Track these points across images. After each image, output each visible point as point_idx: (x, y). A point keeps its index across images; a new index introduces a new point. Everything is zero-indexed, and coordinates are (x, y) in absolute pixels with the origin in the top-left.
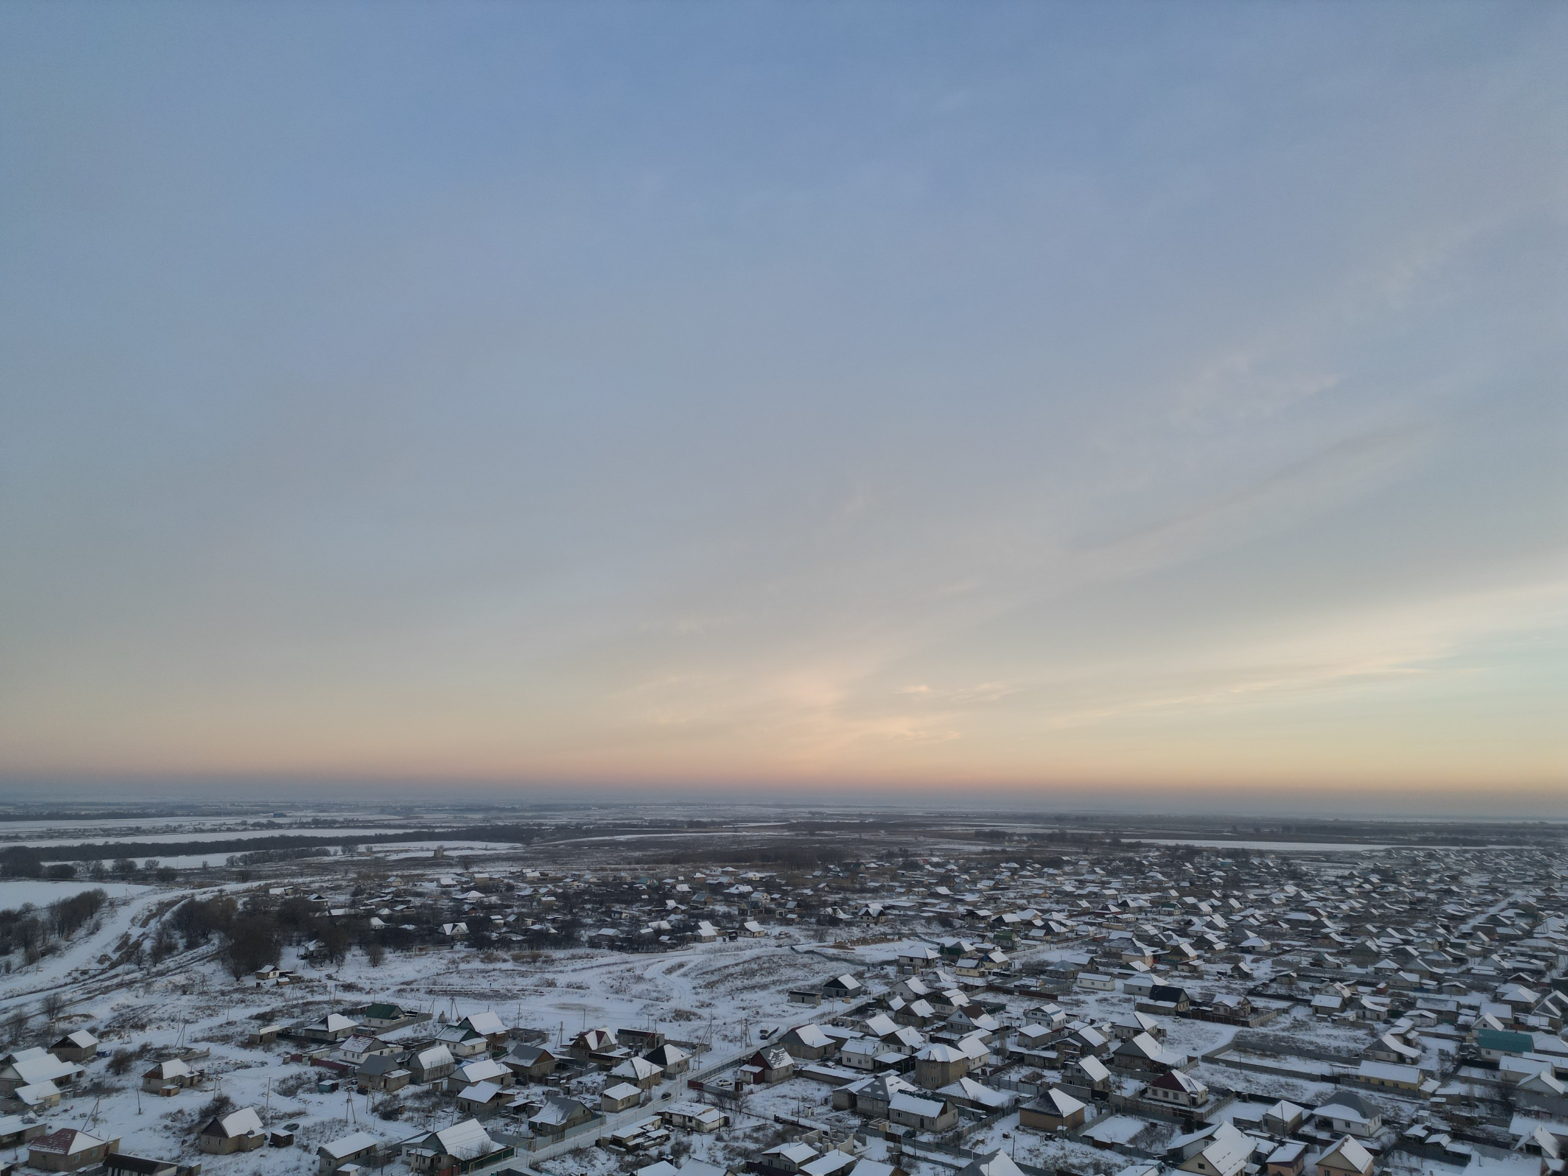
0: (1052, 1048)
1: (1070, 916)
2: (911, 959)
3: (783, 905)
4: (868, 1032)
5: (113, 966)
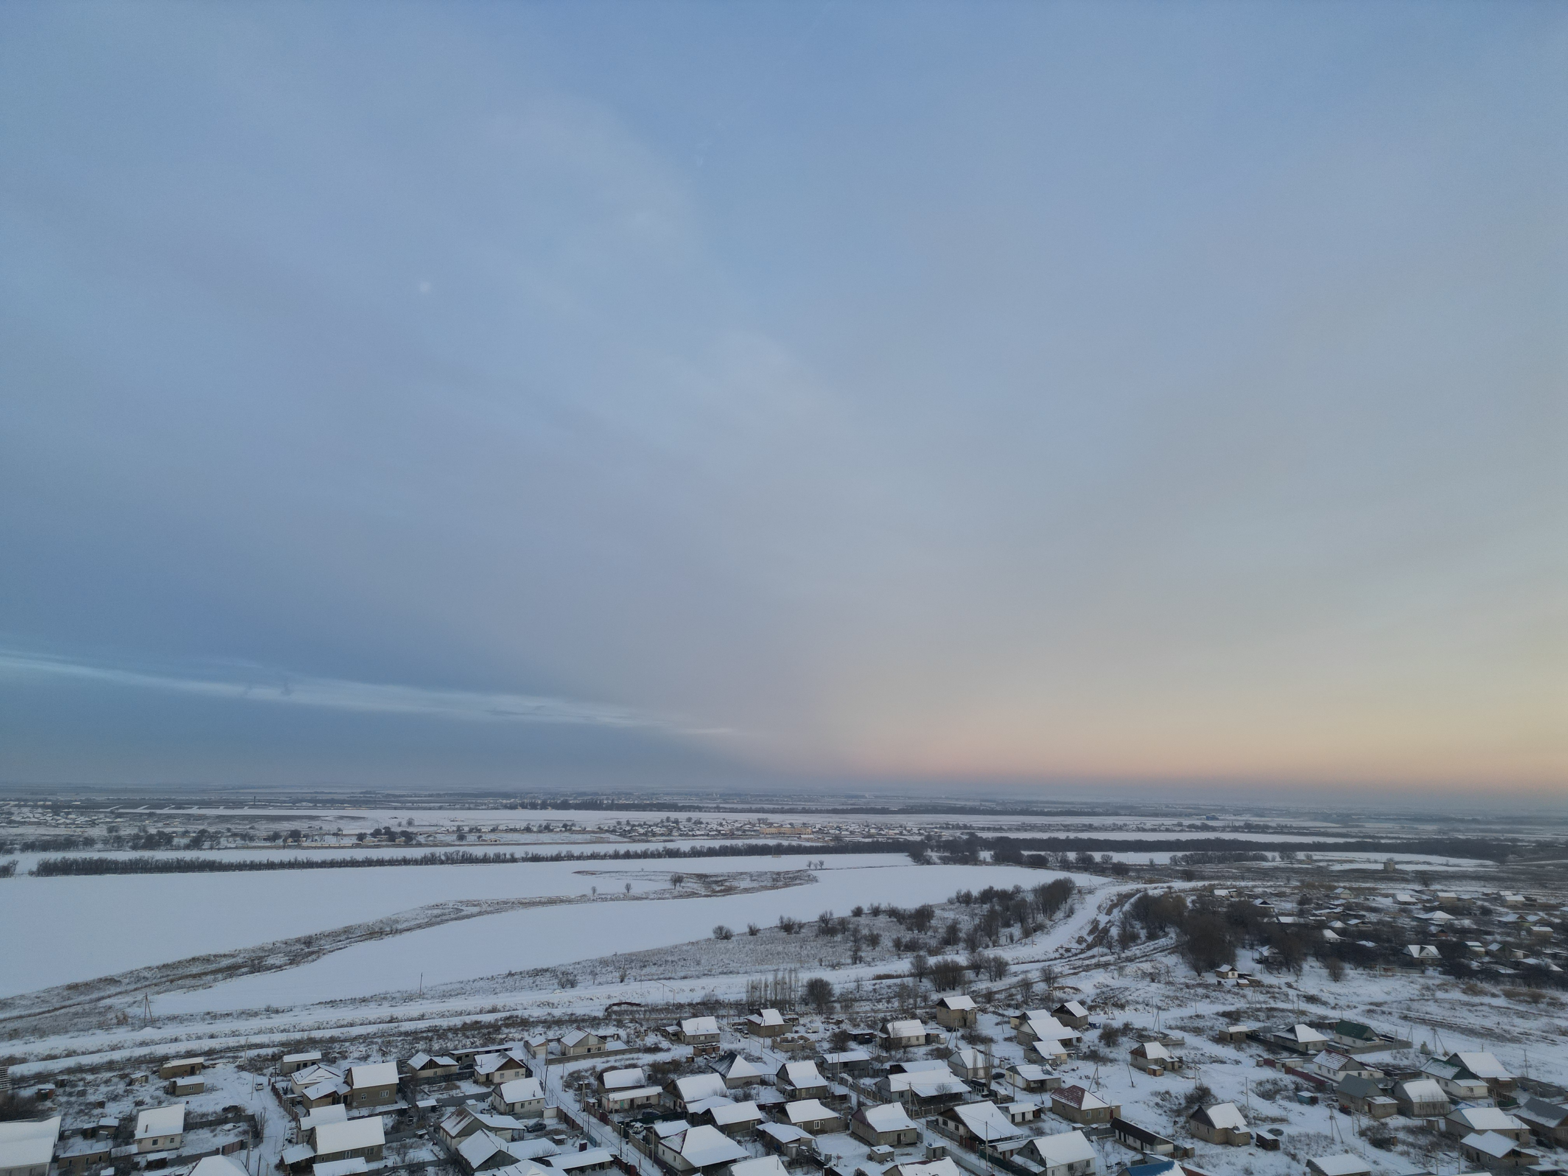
5: (1090, 947)
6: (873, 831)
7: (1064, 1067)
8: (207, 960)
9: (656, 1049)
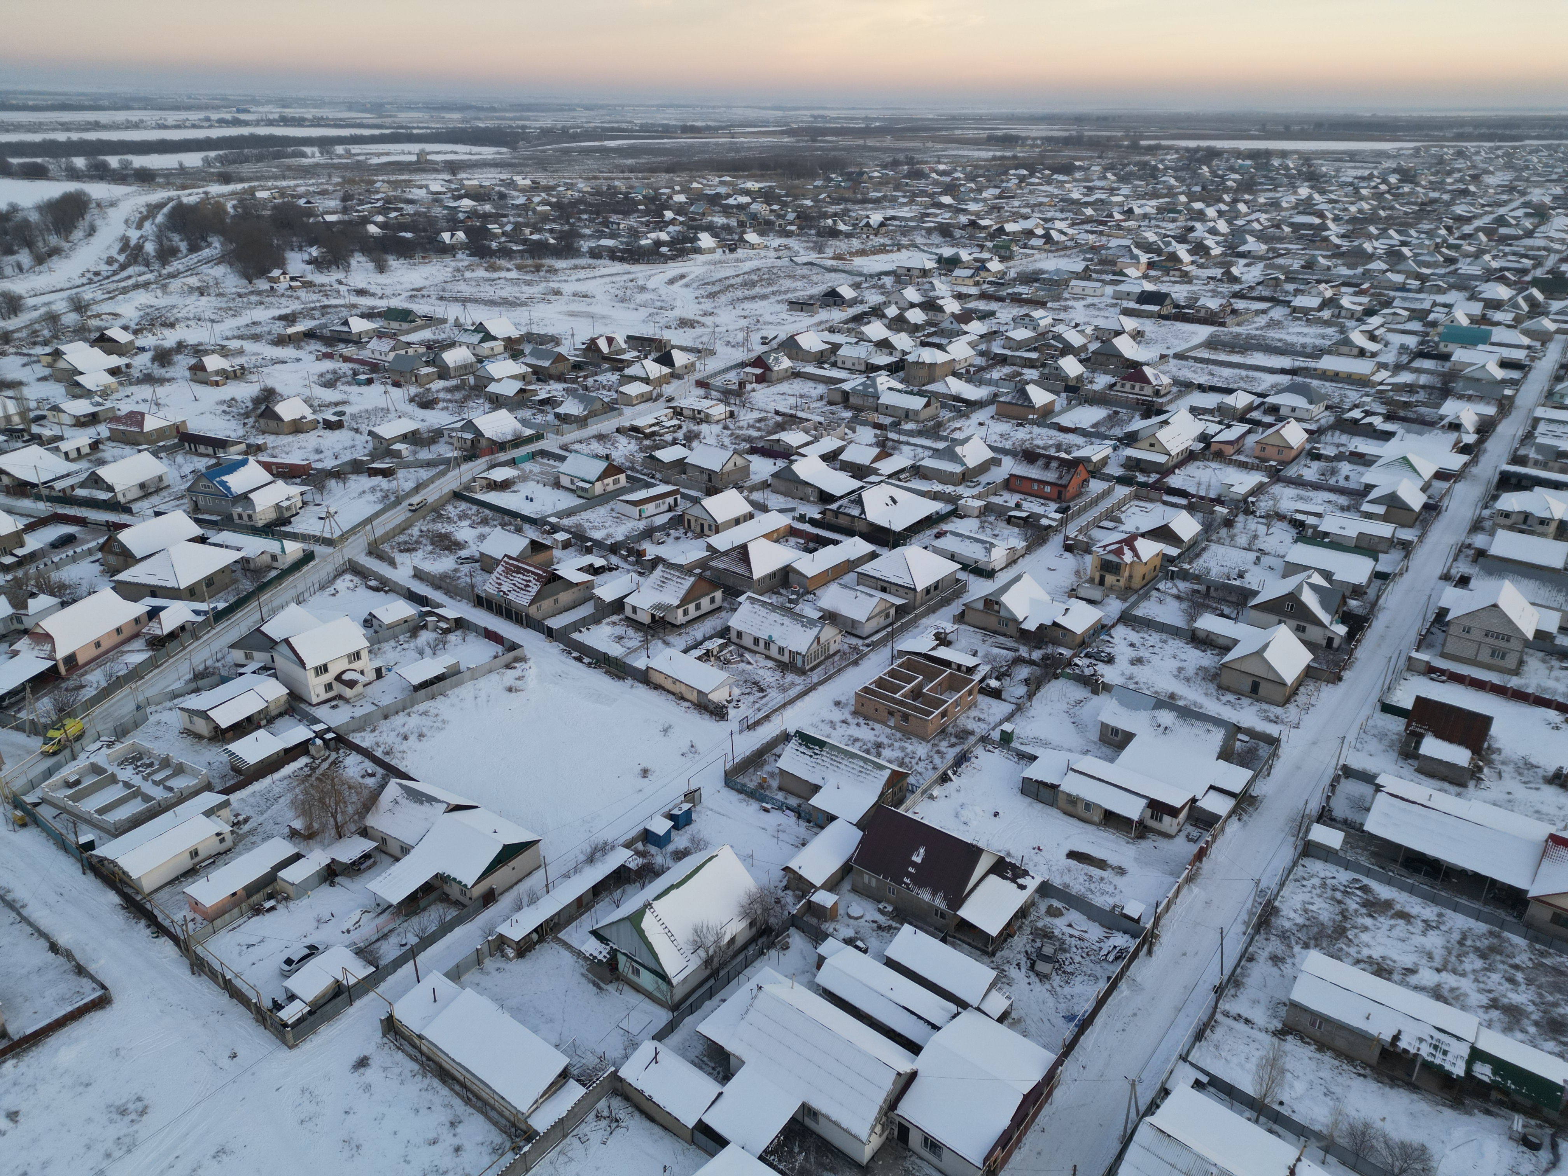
0: (1035, 349)
1: (1073, 224)
2: (909, 270)
3: (783, 217)
4: (862, 338)
5: (123, 267)
7: (116, 396)
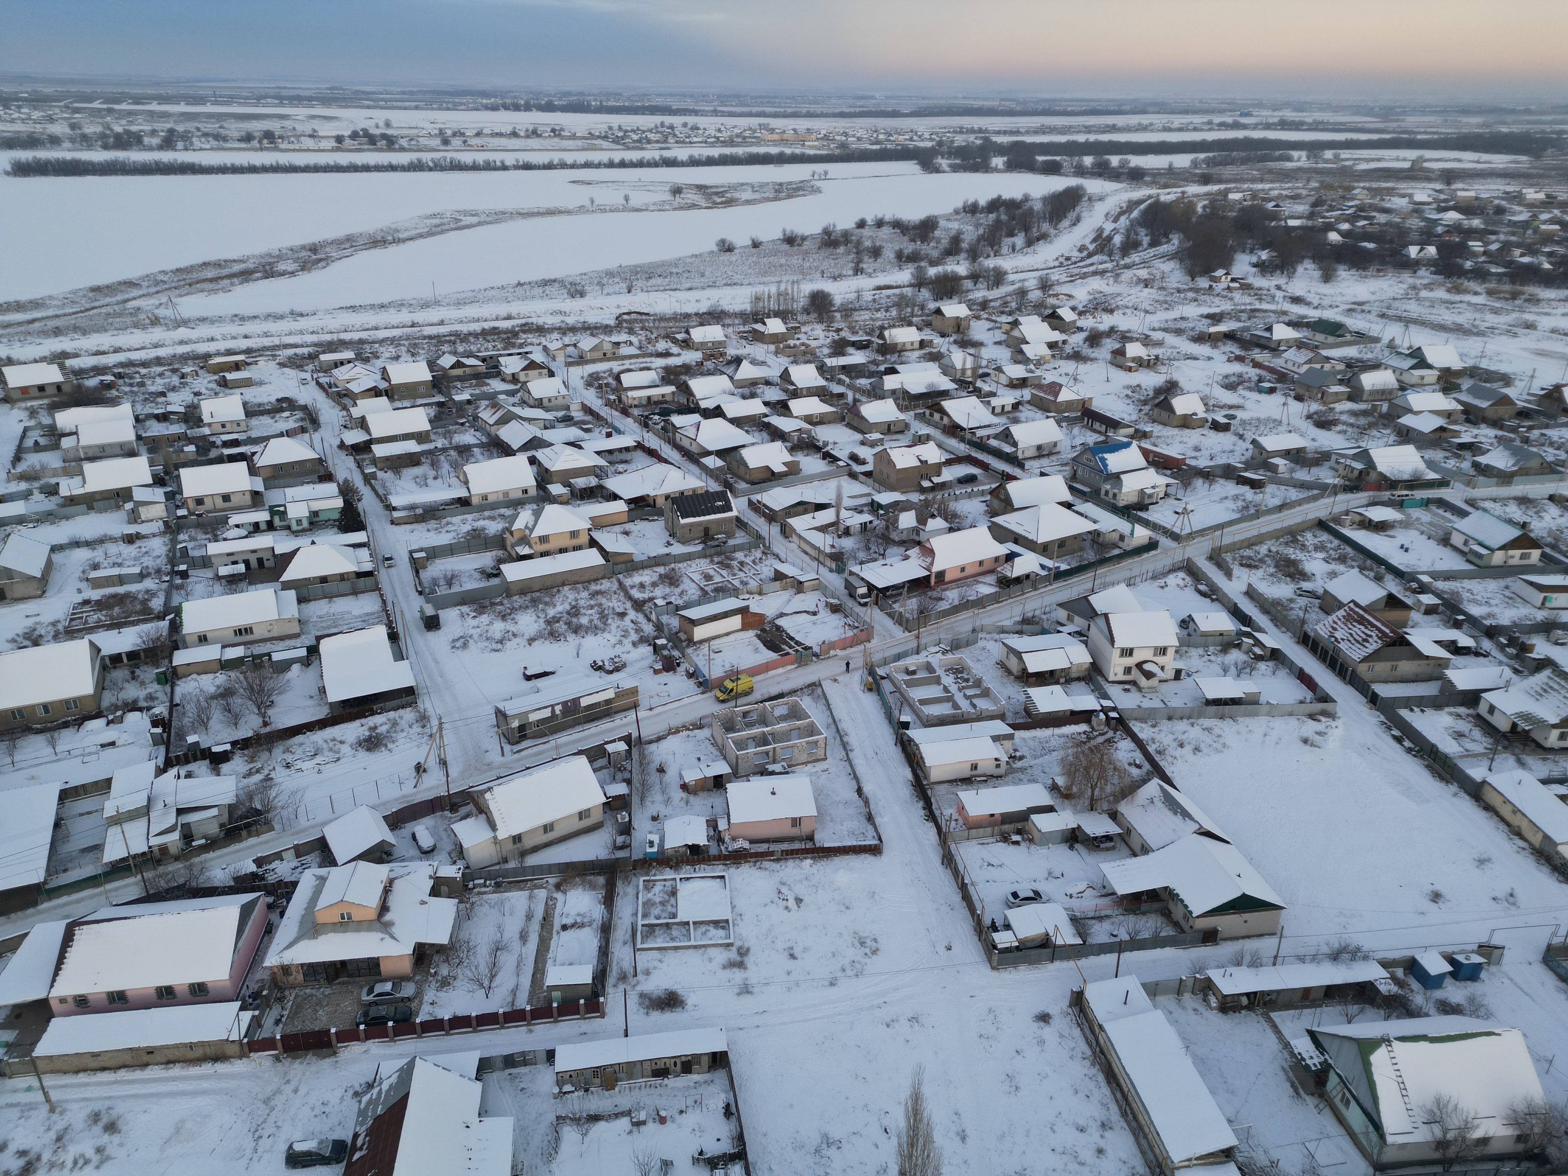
5: (1090, 256)
6: (881, 137)
7: (1046, 366)
8: (218, 265)
9: (667, 354)
